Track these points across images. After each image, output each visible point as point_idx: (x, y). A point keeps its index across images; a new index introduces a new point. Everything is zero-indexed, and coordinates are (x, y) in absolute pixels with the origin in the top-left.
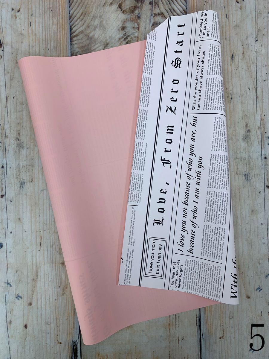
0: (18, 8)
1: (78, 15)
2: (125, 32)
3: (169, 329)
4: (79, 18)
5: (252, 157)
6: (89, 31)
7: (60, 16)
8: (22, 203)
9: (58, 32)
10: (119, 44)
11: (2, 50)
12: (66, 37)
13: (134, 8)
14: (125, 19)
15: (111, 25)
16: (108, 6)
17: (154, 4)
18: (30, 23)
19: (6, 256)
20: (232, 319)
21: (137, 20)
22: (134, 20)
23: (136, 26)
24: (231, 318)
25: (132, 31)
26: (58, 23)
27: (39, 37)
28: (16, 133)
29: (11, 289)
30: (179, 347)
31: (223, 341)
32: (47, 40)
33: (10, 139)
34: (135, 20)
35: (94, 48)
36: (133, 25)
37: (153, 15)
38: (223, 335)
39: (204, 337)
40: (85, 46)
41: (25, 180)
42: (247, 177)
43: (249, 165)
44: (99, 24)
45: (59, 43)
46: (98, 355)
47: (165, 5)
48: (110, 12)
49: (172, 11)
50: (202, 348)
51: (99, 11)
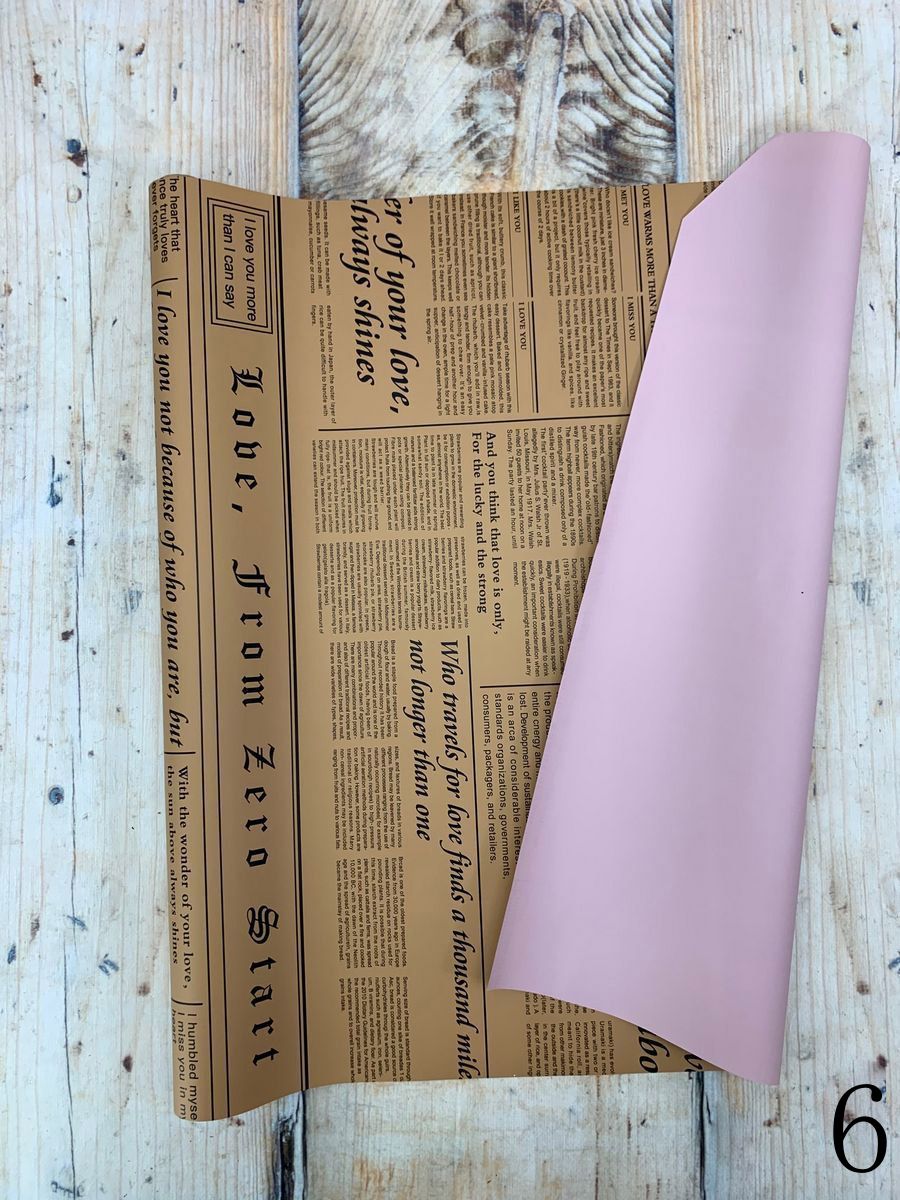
0: (138, 44)
1: (326, 69)
2: (473, 122)
3: (598, 1089)
4: (330, 76)
5: (878, 527)
6: (359, 117)
7: (268, 69)
8: (129, 660)
9: (260, 120)
10: (453, 159)
11: (84, 174)
12: (287, 137)
13: (503, 47)
14: (476, 81)
15: (431, 100)
16: (423, 41)
17: (568, 37)
18: (175, 90)
19: (71, 830)
20: (810, 1061)
21: (512, 85)
22: (505, 85)
23: (510, 102)
24: (805, 1059)
25: (497, 118)
26: (261, 92)
27: (202, 134)
28: (116, 435)
29: (85, 938)
30: (629, 1149)
31: (776, 1135)
32: (227, 144)
33: (100, 454)
34: (508, 84)
35: (374, 171)
36: (501, 101)
37: (566, 70)
38: (779, 1114)
39: (712, 1119)
40: (347, 163)
41: (141, 584)
42: (864, 592)
43: (870, 552)
44: (391, 95)
45: (263, 154)
46: (362, 1166)
47: (604, 39)
48: (429, 58)
49: (627, 57)
50: (707, 1157)
51: (395, 54)
